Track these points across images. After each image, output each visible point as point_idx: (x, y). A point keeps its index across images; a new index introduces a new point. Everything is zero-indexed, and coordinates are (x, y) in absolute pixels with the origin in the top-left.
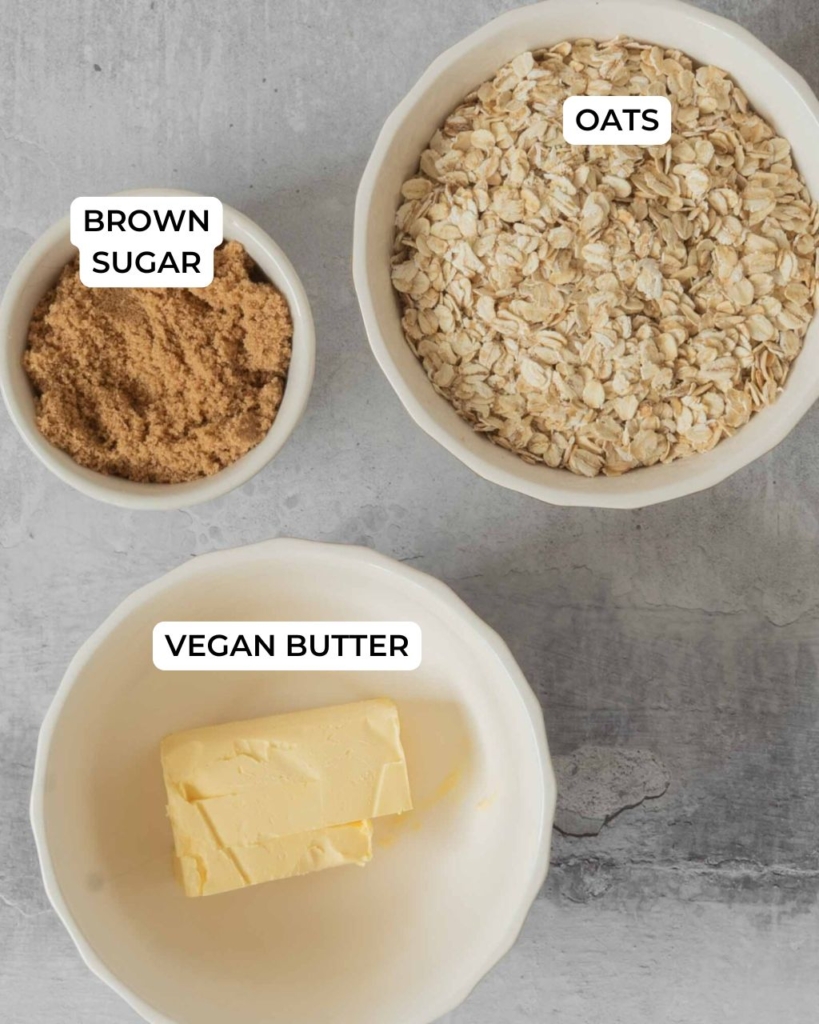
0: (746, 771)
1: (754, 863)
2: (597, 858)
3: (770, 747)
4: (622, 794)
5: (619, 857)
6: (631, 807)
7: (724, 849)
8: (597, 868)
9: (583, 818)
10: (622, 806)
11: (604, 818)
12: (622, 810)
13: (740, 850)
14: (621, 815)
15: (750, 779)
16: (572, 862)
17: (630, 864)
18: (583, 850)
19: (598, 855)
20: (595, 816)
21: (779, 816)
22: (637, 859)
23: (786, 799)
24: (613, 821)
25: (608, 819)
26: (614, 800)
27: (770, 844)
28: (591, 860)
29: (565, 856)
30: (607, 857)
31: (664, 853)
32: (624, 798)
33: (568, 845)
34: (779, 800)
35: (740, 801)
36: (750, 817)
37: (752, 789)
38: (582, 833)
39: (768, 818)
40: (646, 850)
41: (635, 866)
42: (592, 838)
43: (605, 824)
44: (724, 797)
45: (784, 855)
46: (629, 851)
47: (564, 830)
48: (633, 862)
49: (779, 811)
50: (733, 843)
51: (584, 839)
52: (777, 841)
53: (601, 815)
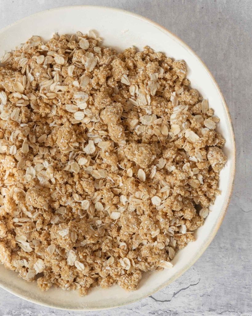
0: (233, 273)
1: (237, 312)
2: (170, 311)
3: (243, 263)
4: (180, 283)
5: (179, 310)
6: (185, 289)
7: (224, 306)
8: (170, 315)
9: (165, 294)
10: (181, 289)
11: (173, 294)
12: (180, 290)
13: (230, 307)
14: (180, 292)
15: (234, 277)
16: (160, 312)
17: (184, 313)
18: (164, 307)
19: (171, 309)
20: (170, 293)
21: (247, 292)
22: (187, 311)
23: (250, 285)
24: (177, 295)
25: (175, 294)
26: (177, 286)
27: (243, 304)
28: (168, 311)
29: (157, 310)
30: (175, 310)
31: (199, 308)
32: (181, 285)
33: (158, 305)
34: (247, 285)
35: (230, 286)
36: (235, 293)
37: (235, 281)
38: (164, 300)
39: (242, 293)
40: (191, 307)
41: (186, 314)
42: (168, 302)
43: (173, 296)
44: (223, 284)
45: (249, 309)
46: (184, 308)
47: (156, 299)
48: (185, 312)
49: (247, 290)
50: (228, 304)
51: (165, 303)
52: (246, 303)
53: (172, 293)
